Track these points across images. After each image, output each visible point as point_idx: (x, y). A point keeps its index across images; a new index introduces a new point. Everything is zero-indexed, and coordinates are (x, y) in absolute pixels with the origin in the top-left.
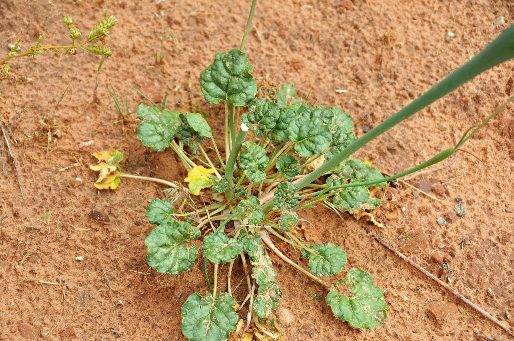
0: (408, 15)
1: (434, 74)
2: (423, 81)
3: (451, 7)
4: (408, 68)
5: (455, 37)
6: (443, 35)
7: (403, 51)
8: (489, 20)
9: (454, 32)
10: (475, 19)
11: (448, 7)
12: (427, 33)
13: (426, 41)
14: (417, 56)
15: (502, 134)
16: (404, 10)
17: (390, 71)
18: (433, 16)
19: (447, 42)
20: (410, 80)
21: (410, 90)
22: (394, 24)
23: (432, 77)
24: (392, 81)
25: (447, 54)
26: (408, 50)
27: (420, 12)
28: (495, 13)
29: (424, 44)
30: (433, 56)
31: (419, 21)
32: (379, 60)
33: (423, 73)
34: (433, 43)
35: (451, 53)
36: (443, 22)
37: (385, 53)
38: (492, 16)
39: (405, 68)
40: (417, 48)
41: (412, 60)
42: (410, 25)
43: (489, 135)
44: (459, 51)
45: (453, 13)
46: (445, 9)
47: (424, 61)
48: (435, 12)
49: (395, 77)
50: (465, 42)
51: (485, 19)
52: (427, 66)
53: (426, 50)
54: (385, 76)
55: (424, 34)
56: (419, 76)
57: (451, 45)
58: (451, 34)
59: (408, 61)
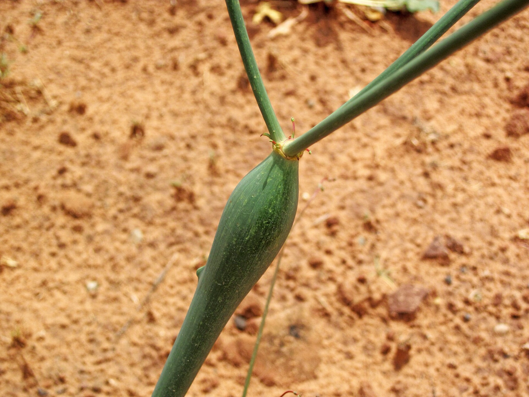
0: (27, 294)
1: (106, 345)
2: (99, 363)
3: (72, 255)
4: (70, 357)
5: (99, 285)
6: (83, 291)
7: (49, 341)
8: (124, 242)
9: (94, 279)
10: (107, 251)
11: (66, 257)
12: (63, 301)
13: (68, 312)
14: (70, 337)
15: (236, 365)
16: (19, 291)
17: (50, 377)
18: (59, 276)
19: (94, 296)
20: (82, 372)
21: (91, 384)
22: (16, 316)
23: (105, 350)
24: (61, 387)
25: (104, 311)
26: (55, 335)
27: (39, 282)
28: (125, 230)
29: (69, 316)
30: (89, 324)
31: (44, 293)
32: (27, 372)
33: (92, 353)
34: (79, 307)
35: (107, 307)
36: (73, 277)
37: (28, 358)
38: (124, 236)
39: (66, 360)
40: (63, 327)
41: (68, 344)
42: (37, 305)
43: (222, 377)
44: (116, 299)
45: (78, 260)
46: (65, 262)
47: (83, 338)
48: (56, 272)
49: (62, 380)
50: (114, 284)
51: (117, 244)
52: (91, 341)
53: (76, 322)
54: (48, 387)
55: (62, 305)
56: (90, 359)
57: (101, 298)
58: (92, 285)
59: (64, 350)
